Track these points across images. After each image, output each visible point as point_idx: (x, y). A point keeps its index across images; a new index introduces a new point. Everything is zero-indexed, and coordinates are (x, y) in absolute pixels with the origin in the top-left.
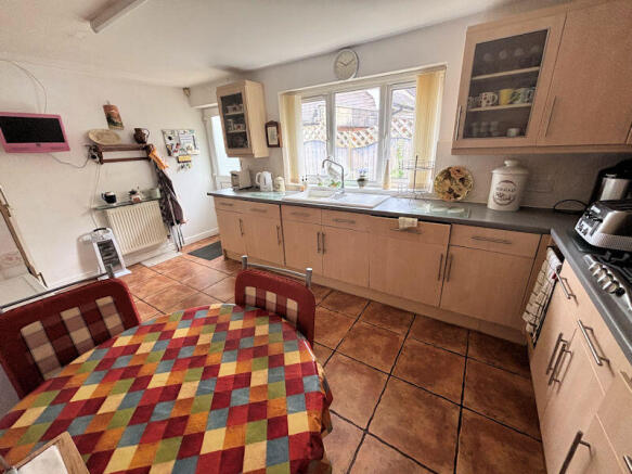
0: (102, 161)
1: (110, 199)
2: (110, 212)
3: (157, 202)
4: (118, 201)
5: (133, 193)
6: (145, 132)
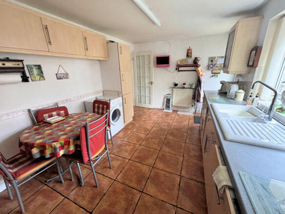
0: (179, 71)
1: (176, 85)
2: (174, 89)
3: (192, 90)
4: (178, 86)
5: (184, 84)
6: (199, 59)
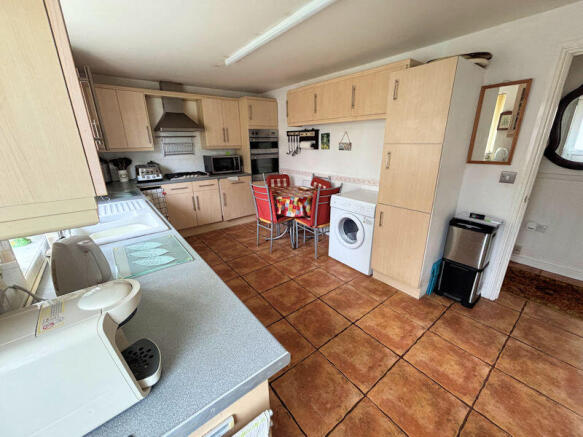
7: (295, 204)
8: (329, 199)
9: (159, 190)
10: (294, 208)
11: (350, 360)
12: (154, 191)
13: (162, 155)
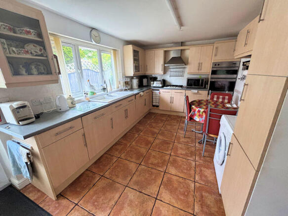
7: (201, 113)
8: (221, 116)
9: (158, 91)
10: (200, 115)
11: (126, 205)
12: (156, 91)
13: (169, 76)
